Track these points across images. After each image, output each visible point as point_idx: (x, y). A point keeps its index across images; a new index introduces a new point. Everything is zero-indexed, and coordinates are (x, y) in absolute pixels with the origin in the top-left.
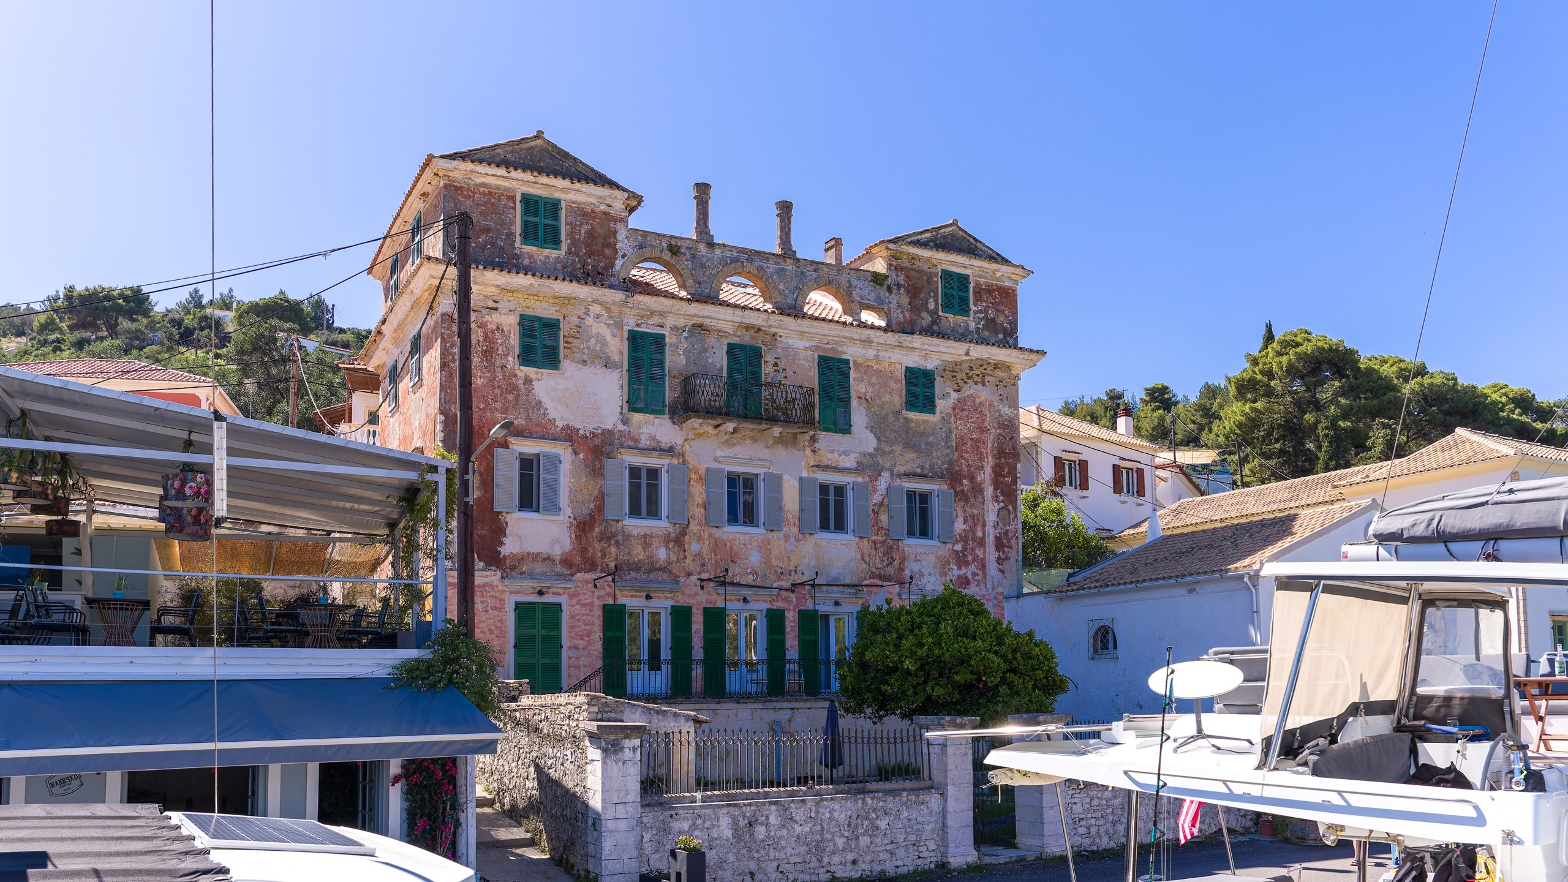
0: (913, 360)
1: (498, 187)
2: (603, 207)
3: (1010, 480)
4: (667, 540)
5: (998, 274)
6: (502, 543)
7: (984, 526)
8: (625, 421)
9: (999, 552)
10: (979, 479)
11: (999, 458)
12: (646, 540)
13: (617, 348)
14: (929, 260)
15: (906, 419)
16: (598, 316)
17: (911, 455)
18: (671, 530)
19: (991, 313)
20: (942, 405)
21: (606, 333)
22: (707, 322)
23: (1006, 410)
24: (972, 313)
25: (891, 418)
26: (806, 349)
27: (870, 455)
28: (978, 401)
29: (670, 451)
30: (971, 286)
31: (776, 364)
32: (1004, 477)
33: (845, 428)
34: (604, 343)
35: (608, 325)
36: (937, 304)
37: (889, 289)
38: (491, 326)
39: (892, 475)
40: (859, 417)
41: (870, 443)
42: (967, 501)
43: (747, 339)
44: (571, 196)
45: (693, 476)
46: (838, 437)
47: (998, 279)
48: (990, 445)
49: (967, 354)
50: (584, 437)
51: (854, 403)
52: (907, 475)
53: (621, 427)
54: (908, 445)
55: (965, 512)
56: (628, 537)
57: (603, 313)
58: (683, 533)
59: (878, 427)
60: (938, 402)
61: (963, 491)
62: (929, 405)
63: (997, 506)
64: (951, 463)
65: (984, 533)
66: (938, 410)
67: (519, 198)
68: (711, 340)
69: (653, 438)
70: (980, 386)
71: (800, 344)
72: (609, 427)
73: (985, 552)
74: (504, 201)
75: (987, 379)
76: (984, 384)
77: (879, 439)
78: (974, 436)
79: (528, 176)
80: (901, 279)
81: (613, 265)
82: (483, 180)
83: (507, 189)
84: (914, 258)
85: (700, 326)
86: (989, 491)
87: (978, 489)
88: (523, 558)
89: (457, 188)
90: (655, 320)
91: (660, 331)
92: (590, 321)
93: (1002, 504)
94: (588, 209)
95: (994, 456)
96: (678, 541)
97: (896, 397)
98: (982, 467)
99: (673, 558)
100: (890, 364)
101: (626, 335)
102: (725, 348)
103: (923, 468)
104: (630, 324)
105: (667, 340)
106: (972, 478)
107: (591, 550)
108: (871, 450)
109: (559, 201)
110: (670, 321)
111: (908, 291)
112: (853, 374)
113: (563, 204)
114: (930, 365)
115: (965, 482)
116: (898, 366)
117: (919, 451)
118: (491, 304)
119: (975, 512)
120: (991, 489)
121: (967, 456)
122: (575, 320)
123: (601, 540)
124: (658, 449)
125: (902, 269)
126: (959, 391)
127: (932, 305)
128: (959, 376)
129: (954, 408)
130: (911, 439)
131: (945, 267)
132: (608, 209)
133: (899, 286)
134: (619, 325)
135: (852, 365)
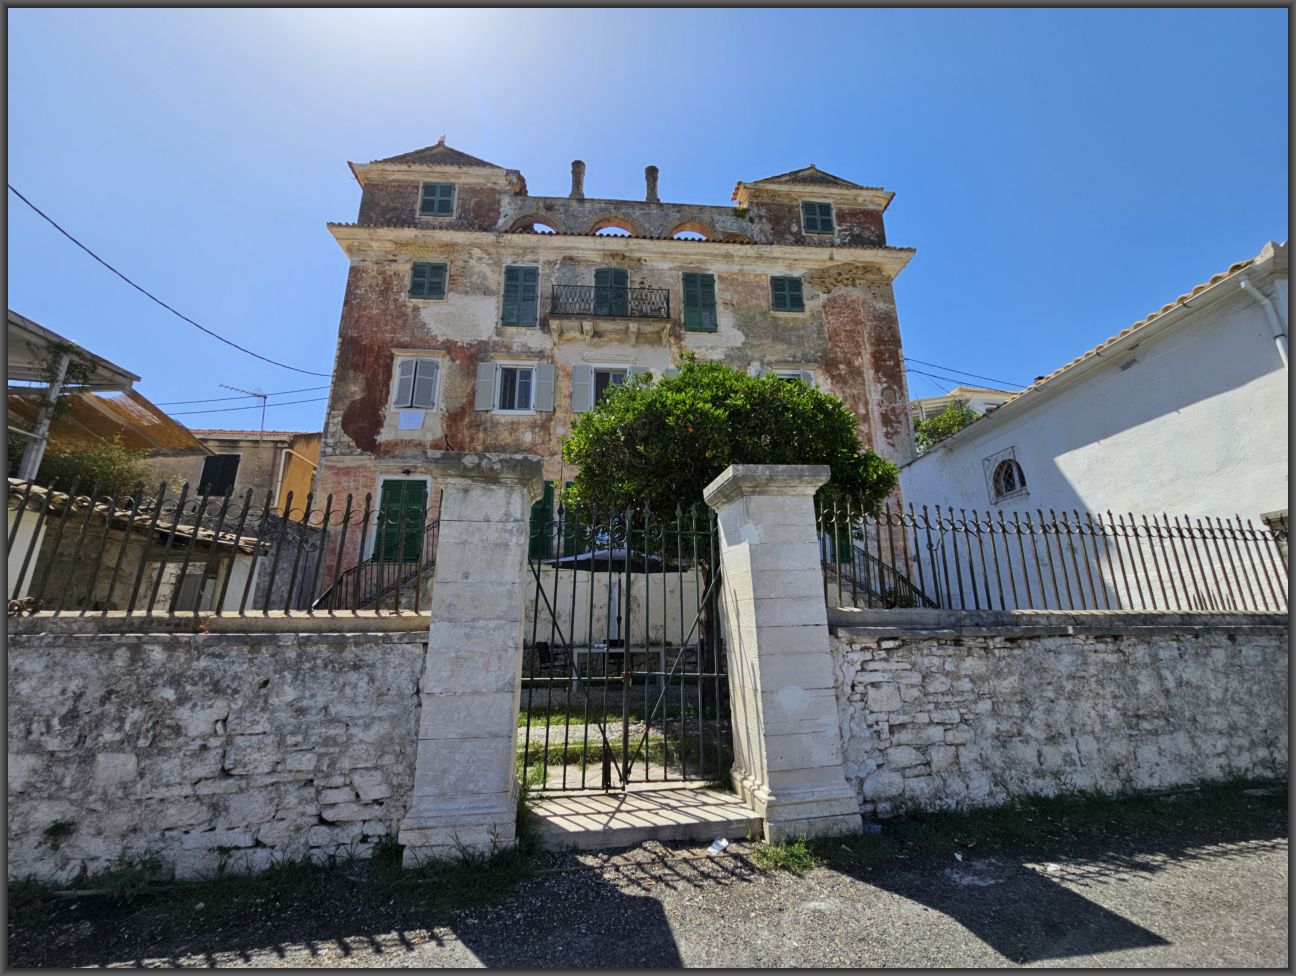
0: (779, 270)
1: (405, 181)
2: (489, 185)
3: (892, 363)
4: (533, 426)
5: (860, 200)
6: (378, 433)
7: (866, 404)
8: (499, 333)
9: (886, 426)
10: (857, 363)
11: (879, 345)
12: (513, 427)
13: (496, 279)
14: (788, 195)
15: (774, 318)
16: (480, 259)
17: (781, 347)
18: (538, 417)
19: (856, 230)
20: (809, 304)
21: (487, 271)
22: (574, 253)
23: (881, 306)
24: (836, 232)
25: (759, 318)
26: (671, 269)
27: (738, 348)
28: (849, 299)
29: (540, 355)
30: (834, 213)
31: (642, 283)
32: (885, 361)
33: (713, 328)
34: (485, 278)
35: (489, 265)
36: (800, 227)
37: (751, 220)
38: (389, 273)
39: (762, 363)
40: (725, 319)
41: (738, 339)
42: (845, 383)
43: (614, 264)
44: (463, 180)
45: (561, 373)
46: (705, 336)
47: (860, 204)
48: (866, 335)
49: (831, 259)
50: (462, 347)
51: (720, 308)
52: (778, 362)
53: (496, 338)
54: (777, 338)
55: (843, 392)
56: (495, 425)
57: (484, 255)
58: (550, 419)
59: (746, 325)
60: (805, 302)
61: (840, 375)
62: (797, 304)
63: (880, 387)
64: (825, 352)
65: (867, 411)
66: (807, 308)
67: (421, 185)
68: (581, 269)
69: (524, 345)
70: (850, 288)
71: (664, 266)
72: (485, 339)
73: (870, 427)
74: (410, 189)
75: (857, 282)
76: (855, 286)
77: (746, 335)
78: (848, 328)
79: (425, 168)
80: (763, 212)
81: (496, 223)
82: (394, 177)
83: (413, 181)
84: (774, 194)
85: (571, 259)
86: (869, 374)
87: (857, 373)
88: (396, 444)
89: (374, 185)
90: (530, 257)
91: (535, 265)
92: (473, 262)
93: (885, 385)
94: (478, 188)
95: (872, 344)
96: (544, 426)
97: (764, 298)
98: (860, 354)
99: (539, 440)
100: (756, 276)
101: (503, 270)
102: (594, 273)
103: (794, 357)
104: (508, 261)
105: (540, 271)
106: (849, 363)
107: (460, 436)
108: (739, 345)
109: (454, 184)
110: (543, 256)
111: (770, 220)
112: (717, 286)
113: (457, 187)
114: (796, 274)
115: (842, 367)
116: (764, 277)
117: (789, 342)
118: (391, 257)
119: (855, 392)
120: (871, 372)
121: (841, 344)
122: (461, 263)
123: (471, 427)
124: (529, 353)
125: (763, 205)
126: (829, 292)
127: (794, 228)
128: (827, 281)
129: (824, 307)
130: (779, 334)
131: (804, 199)
132: (494, 186)
133: (761, 217)
134: (498, 264)
135: (716, 278)
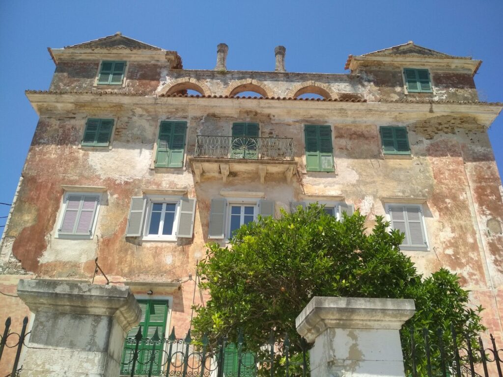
0: (386, 122)
1: (89, 60)
2: (153, 62)
3: (494, 198)
4: (174, 250)
5: (453, 66)
6: (41, 255)
7: (474, 233)
8: (151, 175)
9: (494, 254)
10: (461, 198)
11: (480, 182)
12: (157, 251)
13: (152, 131)
14: (391, 65)
15: (384, 160)
16: (141, 116)
17: (392, 184)
18: (178, 243)
20: (415, 148)
21: (146, 125)
22: (217, 111)
24: (434, 91)
25: (371, 160)
26: (295, 122)
27: (354, 185)
28: (450, 144)
30: (431, 76)
31: (271, 133)
32: (487, 196)
33: (329, 168)
34: (144, 130)
35: (148, 120)
38: (68, 127)
41: (353, 177)
42: (452, 214)
43: (247, 119)
44: (133, 59)
45: (201, 205)
46: (323, 174)
47: (453, 70)
48: (468, 174)
49: (431, 111)
50: (120, 184)
52: (389, 198)
53: (148, 177)
55: (451, 223)
57: (144, 113)
58: (188, 245)
59: (359, 166)
60: (411, 146)
61: (447, 208)
62: (403, 149)
63: (485, 219)
64: (431, 188)
65: (475, 240)
66: (413, 152)
67: (100, 63)
68: (222, 123)
69: (171, 183)
70: (450, 135)
72: (139, 177)
73: (479, 255)
74: (92, 65)
75: (456, 130)
76: (454, 133)
77: (360, 174)
78: (451, 168)
79: (105, 51)
82: (80, 58)
83: (94, 60)
84: (379, 64)
85: (214, 115)
86: (474, 207)
87: (462, 206)
89: (64, 64)
90: (180, 114)
91: (184, 120)
92: (135, 118)
93: (490, 217)
94: (144, 64)
95: (474, 181)
96: (183, 251)
97: (373, 146)
98: (463, 190)
99: (178, 264)
100: (367, 127)
101: (159, 124)
102: (231, 126)
103: (404, 192)
104: (163, 118)
105: (188, 125)
106: (454, 198)
107: (110, 258)
108: (354, 182)
109: (126, 62)
110: (191, 113)
112: (333, 135)
113: (128, 64)
114: (401, 125)
115: (448, 200)
116: (374, 127)
117: (399, 181)
118: (71, 115)
119: (462, 223)
120: (476, 205)
121: (445, 181)
122: (126, 119)
123: (121, 251)
124: (175, 189)
125: (371, 72)
126: (431, 139)
127: (398, 89)
128: (429, 130)
129: (428, 150)
130: (390, 173)
131: (405, 67)
132: (156, 63)
134: (155, 119)
135: (333, 128)
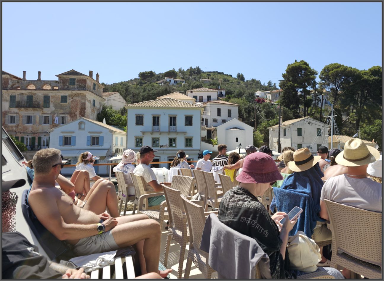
0: (63, 94)
4: (15, 127)
8: (9, 109)
10: (76, 113)
12: (12, 127)
13: (8, 98)
14: (66, 77)
15: (61, 104)
16: (5, 94)
18: (16, 125)
19: (80, 84)
20: (68, 101)
23: (83, 101)
24: (76, 85)
25: (58, 104)
26: (41, 95)
27: (53, 111)
28: (77, 100)
29: (17, 113)
30: (76, 81)
31: (36, 98)
32: (82, 113)
33: (49, 107)
34: (6, 98)
35: (7, 95)
36: (68, 84)
37: (59, 83)
39: (58, 114)
40: (51, 105)
42: (73, 117)
43: (30, 94)
45: (20, 117)
46: (47, 109)
47: (82, 78)
48: (79, 107)
49: (72, 92)
51: (51, 103)
52: (61, 114)
53: (9, 110)
54: (61, 109)
55: (72, 119)
56: (9, 126)
58: (18, 125)
59: (55, 106)
62: (66, 101)
63: (80, 118)
64: (70, 111)
66: (68, 102)
68: (24, 95)
69: (14, 111)
70: (77, 97)
71: (40, 94)
72: (7, 110)
75: (79, 96)
77: (55, 108)
78: (75, 106)
80: (61, 81)
81: (8, 86)
84: (63, 77)
85: (22, 94)
87: (76, 115)
90: (14, 93)
91: (15, 95)
95: (80, 109)
96: (17, 127)
97: (59, 101)
98: (77, 111)
99: (16, 129)
100: (58, 96)
102: (26, 97)
103: (64, 112)
104: (10, 94)
108: (54, 110)
110: (17, 93)
111: (62, 83)
112: (50, 98)
114: (66, 95)
115: (73, 114)
116: (60, 96)
117: (63, 110)
120: (79, 115)
121: (74, 110)
123: (5, 127)
124: (14, 113)
125: (61, 79)
126: (73, 99)
127: (67, 84)
128: (73, 96)
129: (71, 102)
131: (70, 78)
132: (7, 78)
133: (61, 82)
134: (9, 95)
135: (50, 96)
